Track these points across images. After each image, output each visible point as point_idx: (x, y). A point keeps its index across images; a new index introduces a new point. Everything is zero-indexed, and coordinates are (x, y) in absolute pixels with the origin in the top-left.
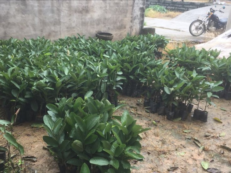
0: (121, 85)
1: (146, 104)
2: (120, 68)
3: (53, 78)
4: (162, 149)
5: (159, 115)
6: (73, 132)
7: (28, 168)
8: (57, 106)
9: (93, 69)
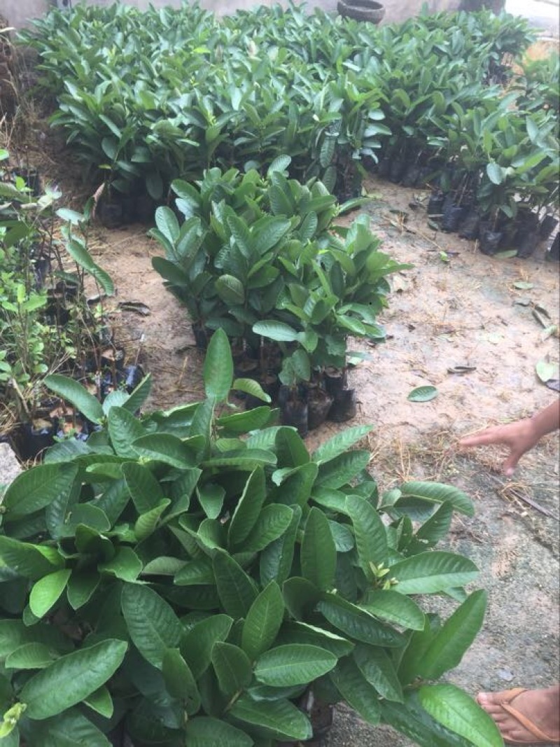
0: (374, 150)
1: (433, 207)
2: (381, 101)
3: (200, 115)
4: (446, 323)
5: (461, 237)
6: (223, 255)
7: (129, 328)
8: (198, 188)
9: (309, 100)
